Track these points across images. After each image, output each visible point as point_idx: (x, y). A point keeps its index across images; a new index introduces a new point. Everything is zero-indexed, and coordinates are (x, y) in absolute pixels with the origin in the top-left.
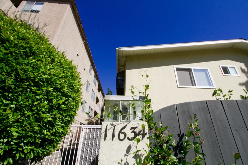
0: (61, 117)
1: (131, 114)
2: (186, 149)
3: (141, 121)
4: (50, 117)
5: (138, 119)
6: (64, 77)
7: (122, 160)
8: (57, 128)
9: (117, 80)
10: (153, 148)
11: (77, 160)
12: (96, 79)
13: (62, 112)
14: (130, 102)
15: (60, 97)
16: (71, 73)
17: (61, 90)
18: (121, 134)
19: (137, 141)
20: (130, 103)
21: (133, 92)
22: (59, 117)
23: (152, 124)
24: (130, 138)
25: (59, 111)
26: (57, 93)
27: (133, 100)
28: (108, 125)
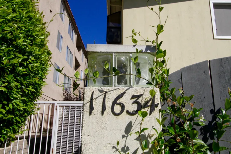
0: (19, 86)
1: (131, 73)
2: (221, 127)
3: (149, 85)
4: (2, 86)
5: (143, 82)
6: (15, 19)
7: (118, 143)
8: (15, 102)
9: (109, 28)
10: (168, 126)
11: (52, 151)
12: (73, 29)
13: (19, 78)
14: (131, 55)
15: (13, 53)
16: (26, 13)
17: (14, 43)
18: (116, 105)
19: (142, 115)
20: (130, 57)
21: (135, 41)
22: (16, 86)
23: (167, 91)
24: (131, 111)
25: (14, 76)
26: (7, 47)
27: (135, 51)
28: (95, 92)
